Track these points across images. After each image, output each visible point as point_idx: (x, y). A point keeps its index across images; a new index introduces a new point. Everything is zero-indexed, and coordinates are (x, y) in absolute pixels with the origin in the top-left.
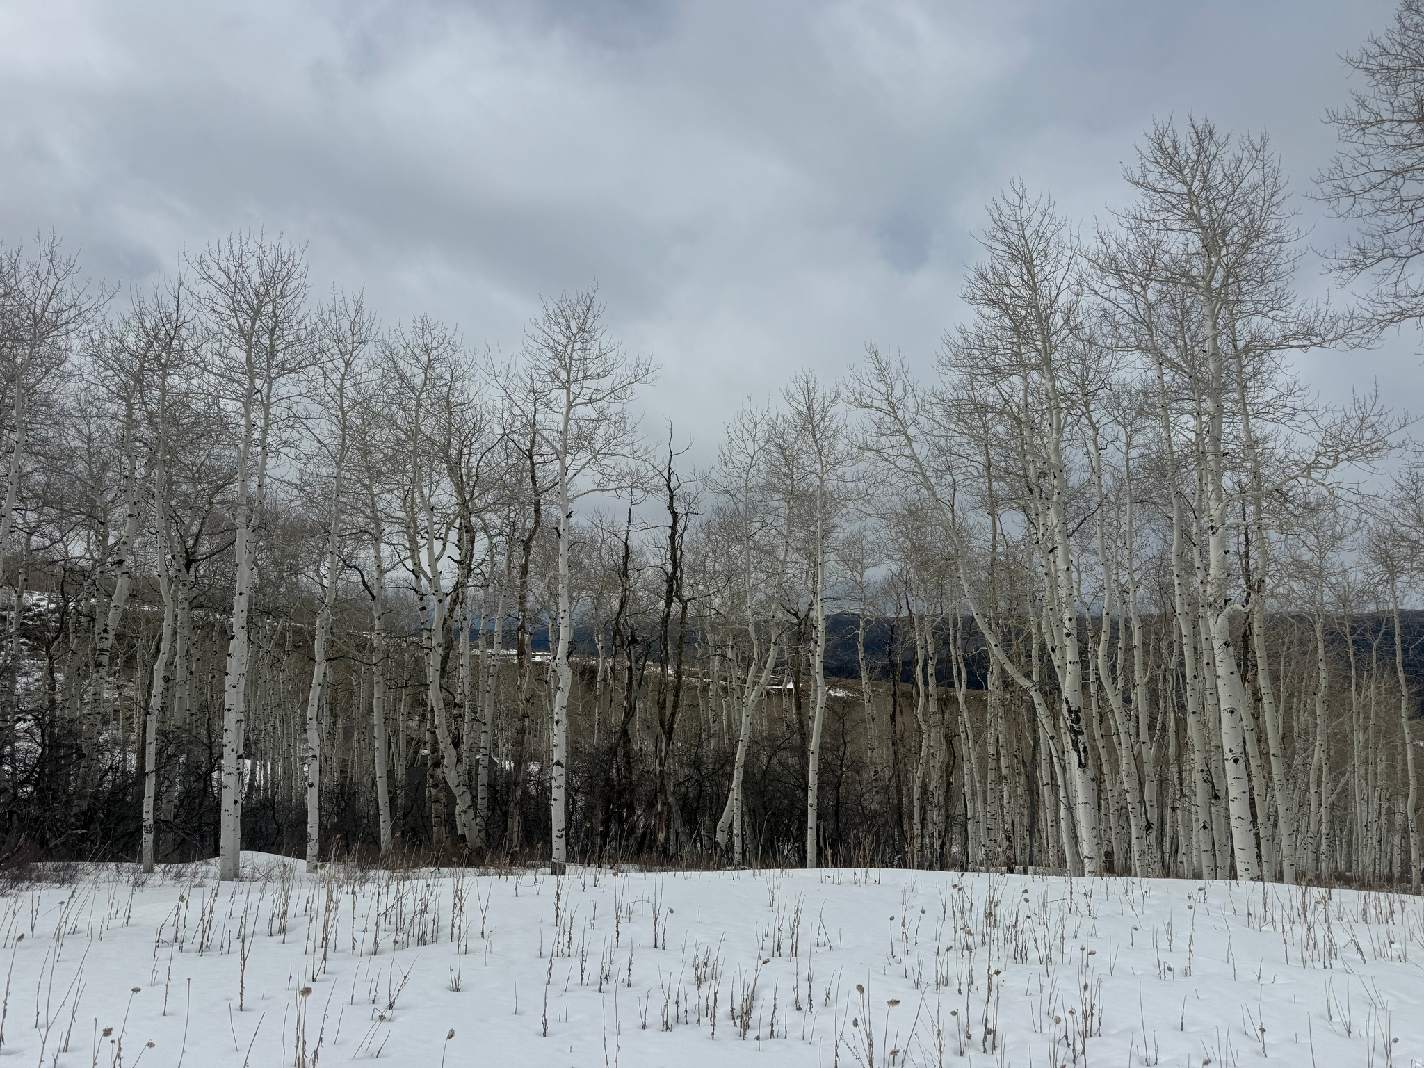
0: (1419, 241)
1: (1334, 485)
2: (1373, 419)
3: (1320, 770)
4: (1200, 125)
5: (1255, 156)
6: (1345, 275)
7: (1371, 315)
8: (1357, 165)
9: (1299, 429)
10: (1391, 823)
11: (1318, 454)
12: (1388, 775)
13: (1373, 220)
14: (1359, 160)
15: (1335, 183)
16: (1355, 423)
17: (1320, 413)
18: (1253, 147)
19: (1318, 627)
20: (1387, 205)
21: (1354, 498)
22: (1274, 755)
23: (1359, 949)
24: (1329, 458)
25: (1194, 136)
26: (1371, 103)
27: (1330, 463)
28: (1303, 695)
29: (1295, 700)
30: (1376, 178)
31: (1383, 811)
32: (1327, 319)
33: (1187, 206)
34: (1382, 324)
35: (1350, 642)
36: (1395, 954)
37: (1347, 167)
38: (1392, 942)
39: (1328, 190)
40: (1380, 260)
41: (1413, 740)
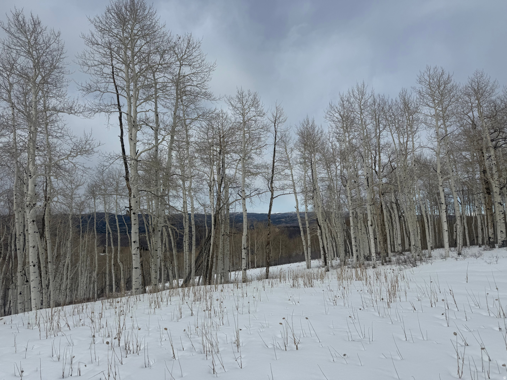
0: (107, 88)
1: (76, 163)
2: (90, 142)
3: (68, 266)
4: (35, 17)
5: (55, 38)
6: (84, 93)
7: (91, 108)
8: (90, 56)
9: (65, 142)
10: (90, 281)
11: (71, 152)
12: (90, 265)
13: (94, 77)
14: (91, 55)
15: (83, 60)
16: (84, 142)
17: (73, 137)
18: (55, 35)
19: (70, 217)
20: (98, 73)
21: (82, 168)
22: (49, 262)
23: (68, 326)
24: (75, 154)
25: (32, 21)
26: (96, 37)
27: (75, 155)
28: (64, 241)
29: (62, 243)
30: (96, 63)
31: (88, 277)
32: (77, 105)
33: (28, 48)
34: (95, 112)
35: (81, 222)
36: (81, 324)
37: (87, 56)
38: (81, 320)
39: (81, 62)
40: (95, 91)
41: (98, 253)
